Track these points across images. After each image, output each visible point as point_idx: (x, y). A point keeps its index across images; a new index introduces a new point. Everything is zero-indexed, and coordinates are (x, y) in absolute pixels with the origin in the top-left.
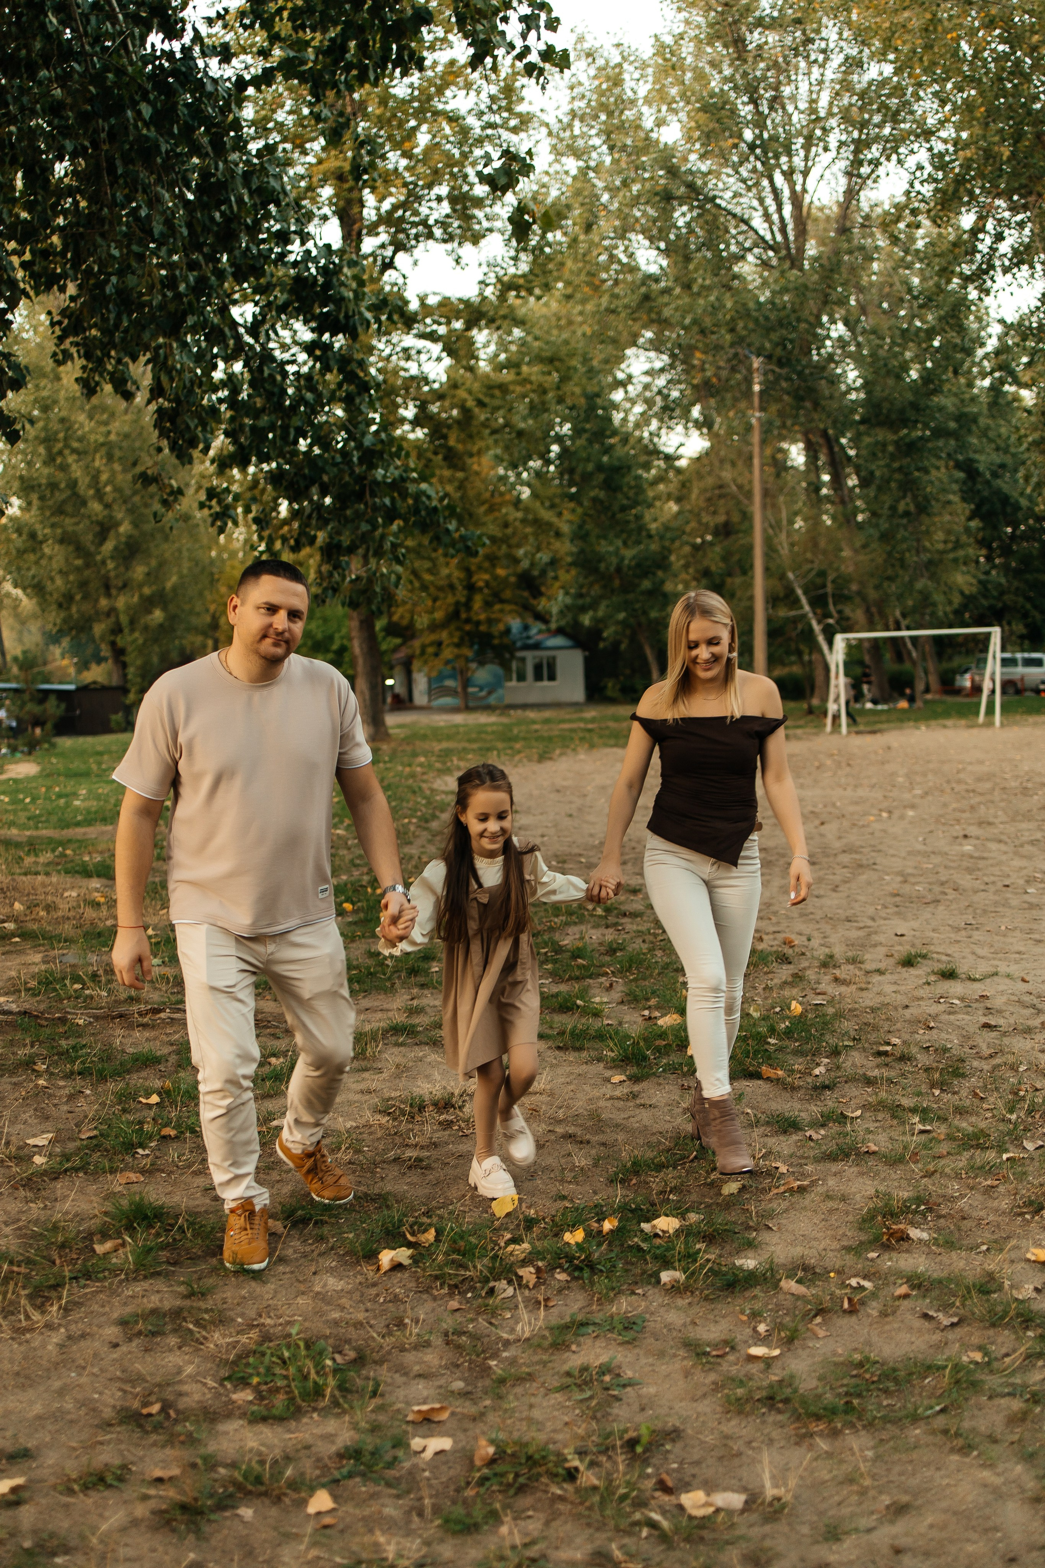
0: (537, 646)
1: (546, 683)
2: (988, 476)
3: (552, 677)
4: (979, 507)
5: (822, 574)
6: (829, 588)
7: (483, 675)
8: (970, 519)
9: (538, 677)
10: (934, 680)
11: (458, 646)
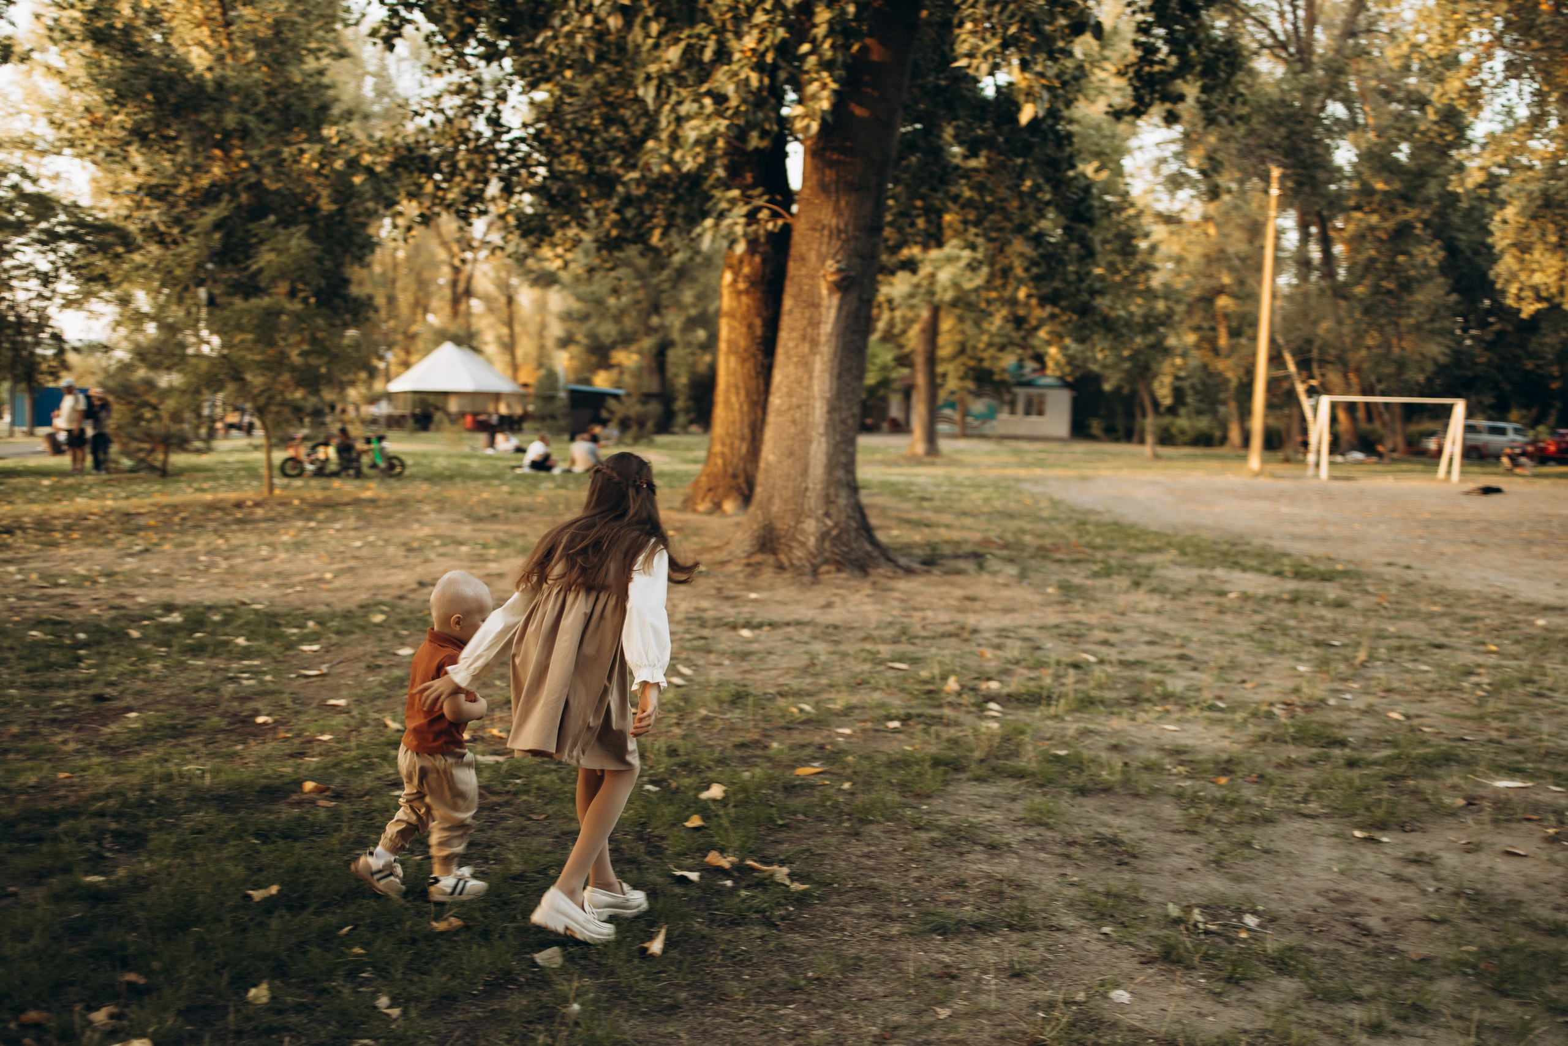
0: (1029, 384)
1: (1034, 418)
2: (1468, 253)
3: (1040, 413)
4: (1457, 281)
5: (1309, 342)
6: (1315, 353)
7: (978, 406)
8: (1448, 294)
9: (1028, 413)
10: (1400, 441)
11: (962, 378)
